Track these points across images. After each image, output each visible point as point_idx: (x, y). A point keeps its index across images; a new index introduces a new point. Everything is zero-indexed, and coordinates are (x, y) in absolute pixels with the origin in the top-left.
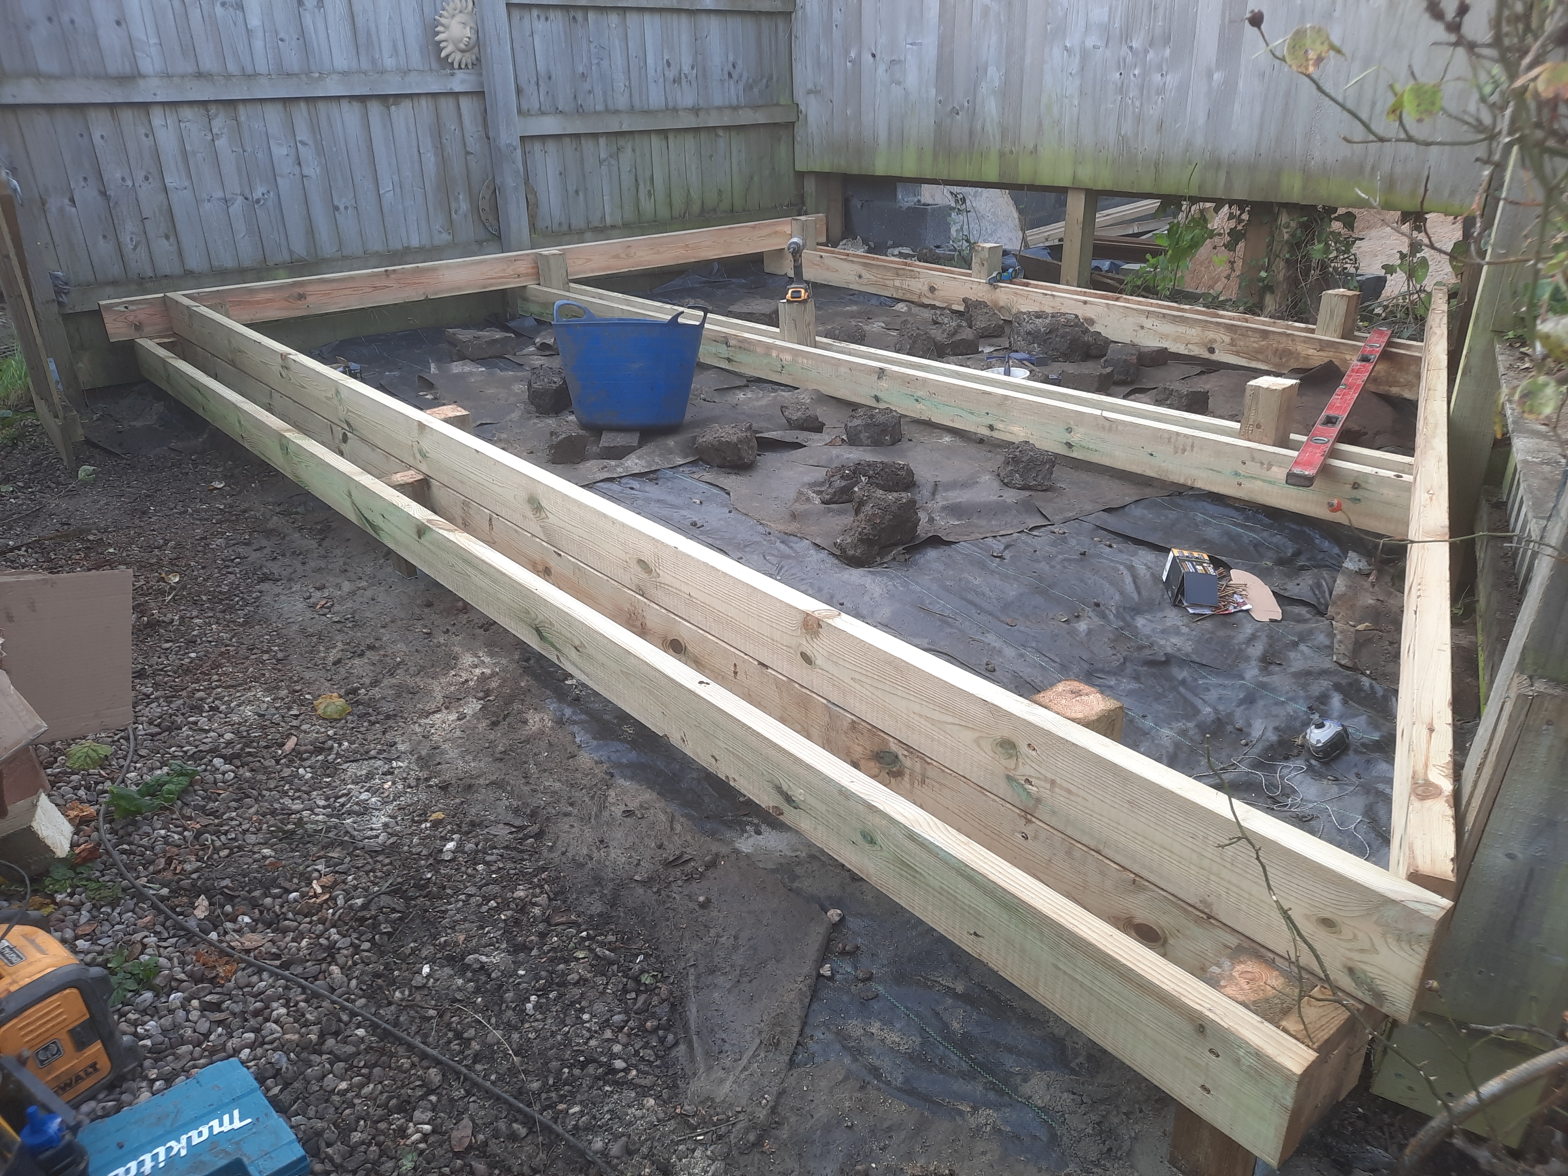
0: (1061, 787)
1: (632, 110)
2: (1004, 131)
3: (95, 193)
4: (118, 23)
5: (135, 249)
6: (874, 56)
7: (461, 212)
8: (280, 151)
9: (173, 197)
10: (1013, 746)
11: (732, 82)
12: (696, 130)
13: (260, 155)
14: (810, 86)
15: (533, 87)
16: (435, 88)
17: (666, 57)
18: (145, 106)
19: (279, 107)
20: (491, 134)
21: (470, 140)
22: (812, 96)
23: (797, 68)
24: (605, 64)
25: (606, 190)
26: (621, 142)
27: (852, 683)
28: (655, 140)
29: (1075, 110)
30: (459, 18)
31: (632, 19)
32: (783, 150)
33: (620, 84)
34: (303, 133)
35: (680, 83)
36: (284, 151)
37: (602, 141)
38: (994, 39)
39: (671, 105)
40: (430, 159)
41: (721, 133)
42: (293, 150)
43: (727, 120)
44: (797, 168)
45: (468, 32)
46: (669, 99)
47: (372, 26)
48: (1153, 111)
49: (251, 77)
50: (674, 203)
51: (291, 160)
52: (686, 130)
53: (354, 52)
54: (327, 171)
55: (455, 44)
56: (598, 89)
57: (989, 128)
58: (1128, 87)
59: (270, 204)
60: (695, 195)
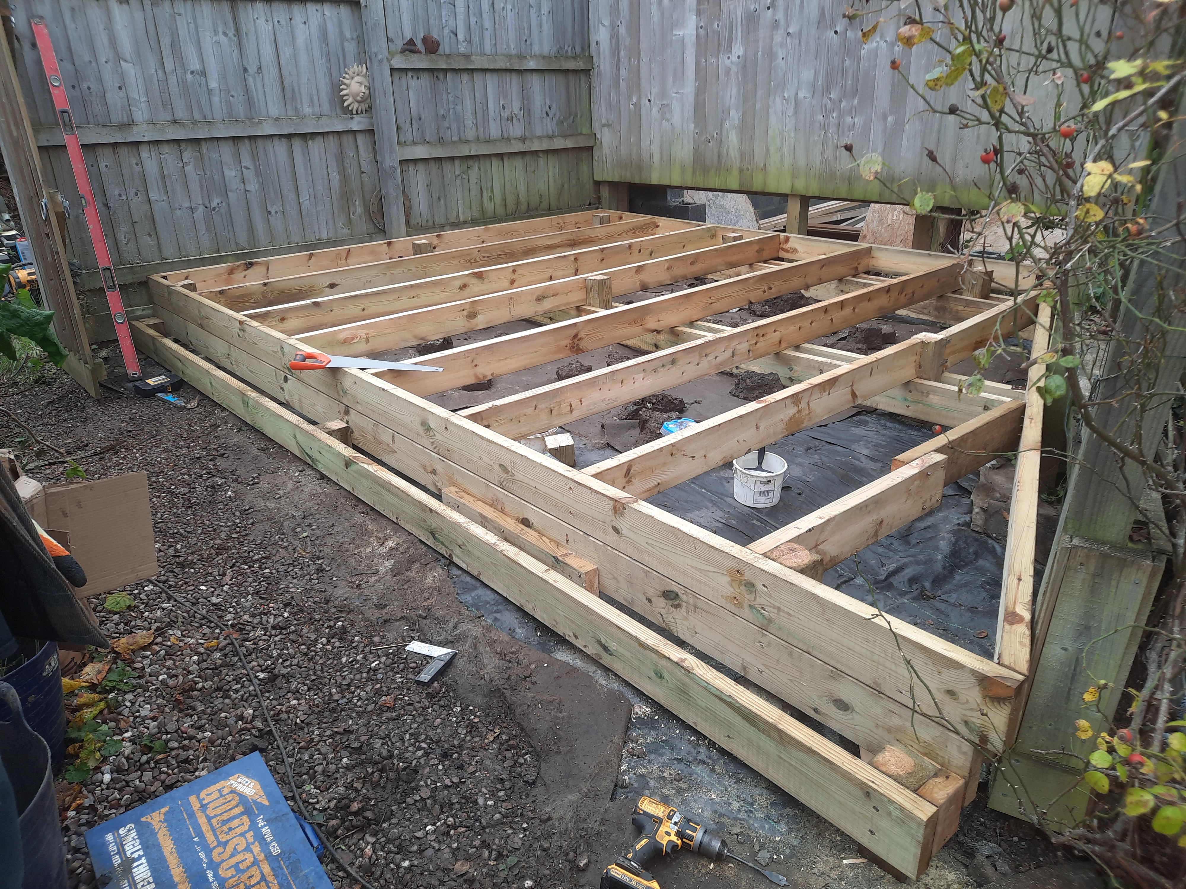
0: (784, 611)
1: (478, 140)
2: (742, 155)
3: (100, 205)
4: (120, 88)
5: (127, 244)
6: (649, 101)
7: (357, 214)
8: (230, 173)
9: (156, 207)
10: (753, 585)
11: (548, 118)
12: (523, 154)
13: (216, 177)
14: (604, 121)
15: (408, 125)
16: (339, 128)
17: (502, 102)
18: (137, 144)
19: (231, 143)
20: (378, 160)
21: (363, 163)
22: (606, 128)
23: (595, 108)
24: (459, 107)
25: (460, 196)
26: (470, 163)
27: (647, 546)
28: (495, 163)
29: (792, 140)
30: (357, 79)
31: (478, 78)
32: (585, 168)
33: (469, 122)
34: (247, 161)
35: (512, 120)
36: (233, 173)
37: (457, 163)
38: (734, 91)
39: (505, 136)
40: (335, 176)
41: (541, 155)
42: (239, 173)
43: (545, 145)
44: (595, 179)
45: (363, 89)
46: (504, 132)
47: (295, 84)
49: (211, 123)
50: (508, 204)
51: (238, 180)
52: (516, 154)
53: (283, 104)
54: (263, 187)
55: (354, 97)
56: (454, 127)
57: (731, 152)
58: (829, 124)
59: (223, 210)
60: (523, 198)
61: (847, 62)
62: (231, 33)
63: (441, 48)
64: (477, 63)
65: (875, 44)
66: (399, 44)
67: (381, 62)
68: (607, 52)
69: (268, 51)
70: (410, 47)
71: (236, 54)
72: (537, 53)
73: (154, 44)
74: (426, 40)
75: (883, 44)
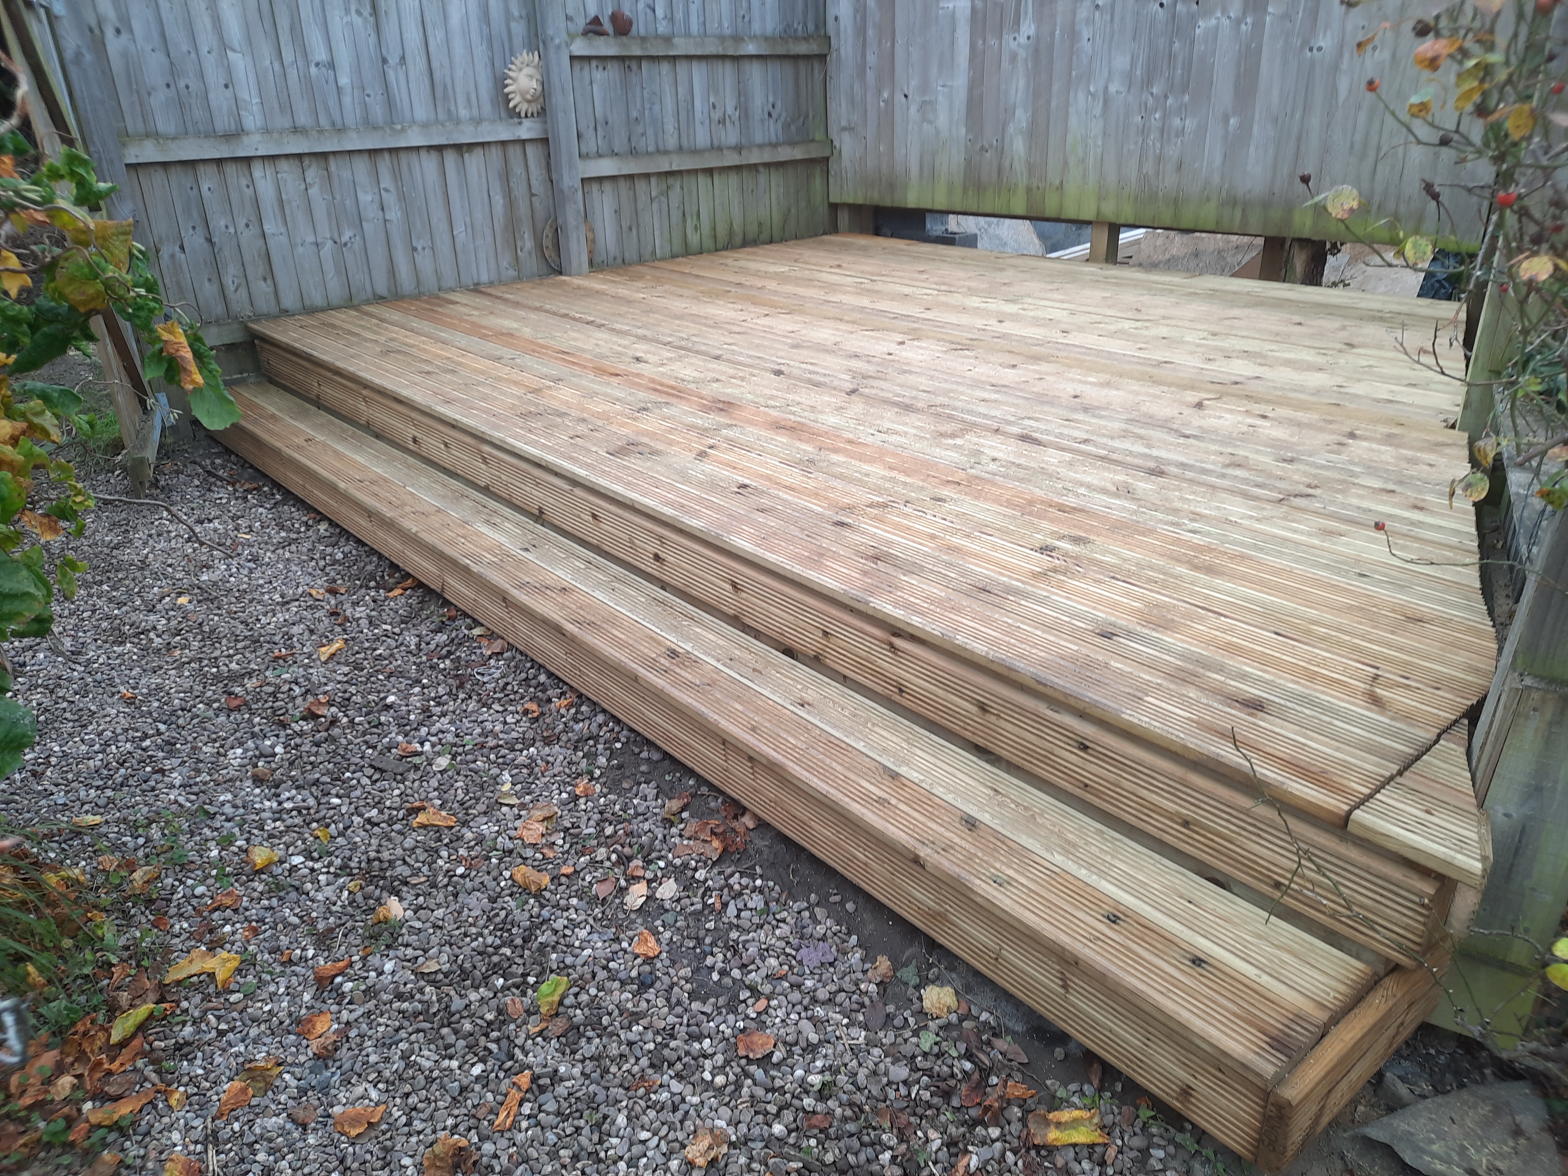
1: (680, 149)
2: (1031, 169)
3: (202, 240)
4: (226, 86)
5: (236, 291)
6: (906, 96)
7: (525, 249)
8: (366, 198)
9: (271, 242)
11: (771, 120)
12: (738, 168)
13: (348, 202)
14: (844, 123)
15: (591, 131)
16: (504, 136)
17: (712, 100)
18: (247, 160)
19: (366, 156)
20: (554, 177)
21: (534, 183)
22: (846, 133)
23: (832, 106)
24: (657, 108)
25: (657, 226)
26: (671, 181)
28: (702, 180)
29: (1099, 150)
30: (527, 71)
31: (682, 67)
32: (818, 183)
33: (670, 126)
34: (386, 182)
35: (724, 124)
36: (369, 198)
37: (653, 180)
38: (1022, 83)
39: (716, 144)
40: (499, 200)
41: (761, 169)
42: (377, 197)
43: (767, 157)
44: (831, 201)
45: (534, 84)
46: (715, 139)
47: (448, 79)
48: (1173, 152)
49: (341, 130)
50: (719, 235)
51: (376, 206)
52: (730, 168)
53: (432, 106)
54: (407, 214)
55: (523, 95)
56: (650, 132)
57: (1016, 165)
58: (1149, 130)
59: (356, 246)
60: (737, 227)
61: (1177, 45)
62: (367, 11)
63: (634, 28)
64: (681, 47)
65: (1213, 22)
66: (581, 23)
67: (558, 47)
68: (850, 30)
69: (413, 35)
70: (594, 28)
71: (373, 39)
72: (758, 33)
73: (268, 26)
74: (615, 18)
75: (1226, 22)
